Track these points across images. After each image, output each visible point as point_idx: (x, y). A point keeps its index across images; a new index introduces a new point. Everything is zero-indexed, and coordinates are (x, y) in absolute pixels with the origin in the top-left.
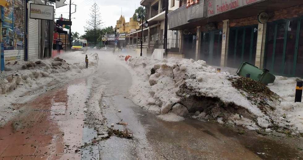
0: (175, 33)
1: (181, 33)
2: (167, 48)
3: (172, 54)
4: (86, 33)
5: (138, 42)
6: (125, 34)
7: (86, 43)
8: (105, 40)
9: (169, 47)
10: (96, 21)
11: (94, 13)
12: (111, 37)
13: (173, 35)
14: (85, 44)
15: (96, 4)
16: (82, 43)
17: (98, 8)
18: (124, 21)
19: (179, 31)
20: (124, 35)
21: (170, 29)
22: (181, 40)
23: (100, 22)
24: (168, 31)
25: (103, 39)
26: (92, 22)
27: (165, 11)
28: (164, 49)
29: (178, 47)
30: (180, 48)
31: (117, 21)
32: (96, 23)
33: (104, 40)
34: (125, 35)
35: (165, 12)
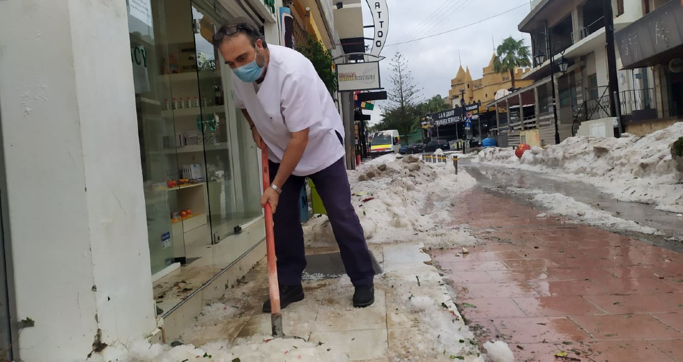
0: (638, 76)
1: (657, 74)
2: (622, 113)
3: (641, 125)
4: (382, 118)
5: (512, 118)
6: (476, 106)
7: (398, 136)
8: (429, 126)
9: (626, 110)
10: (404, 89)
11: (398, 74)
12: (443, 118)
13: (628, 82)
14: (396, 138)
15: (399, 54)
16: (390, 136)
17: (405, 61)
18: (469, 77)
19: (650, 68)
20: (475, 109)
21: (626, 68)
22: (658, 90)
23: (413, 90)
24: (619, 74)
25: (425, 125)
26: (394, 94)
27: (604, 28)
28: (615, 118)
29: (652, 106)
30: (660, 108)
31: (452, 81)
32: (404, 95)
33: (426, 127)
34: (478, 109)
35: (603, 30)
